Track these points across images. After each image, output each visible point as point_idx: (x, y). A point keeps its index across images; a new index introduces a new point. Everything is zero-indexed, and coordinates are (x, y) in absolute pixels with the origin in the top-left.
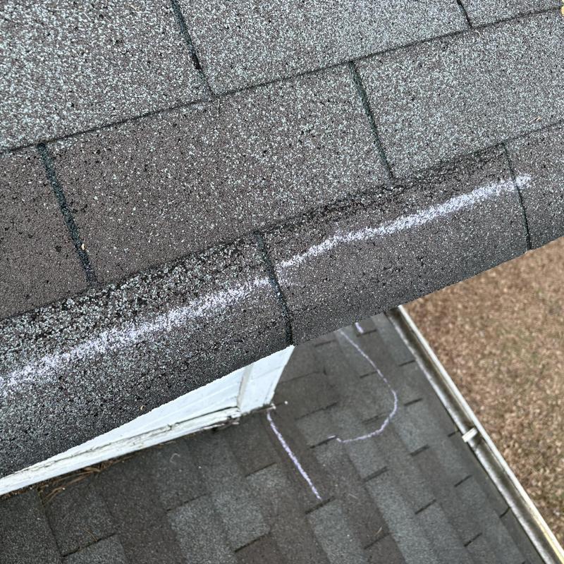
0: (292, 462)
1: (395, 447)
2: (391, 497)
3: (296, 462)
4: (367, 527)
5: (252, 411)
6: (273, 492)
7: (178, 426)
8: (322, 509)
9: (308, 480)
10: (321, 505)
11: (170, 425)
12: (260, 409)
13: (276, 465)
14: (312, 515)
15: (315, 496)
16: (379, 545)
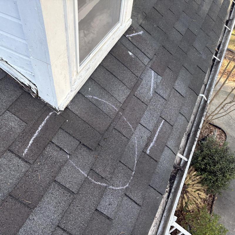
0: (34, 133)
1: (92, 196)
2: (56, 203)
3: (36, 135)
4: (26, 192)
5: (47, 103)
6: (8, 127)
7: (5, 63)
8: (18, 159)
9: (30, 145)
10: (20, 158)
11: (3, 59)
12: (52, 107)
13: (26, 124)
14: (10, 154)
15: (23, 153)
16: (19, 205)
